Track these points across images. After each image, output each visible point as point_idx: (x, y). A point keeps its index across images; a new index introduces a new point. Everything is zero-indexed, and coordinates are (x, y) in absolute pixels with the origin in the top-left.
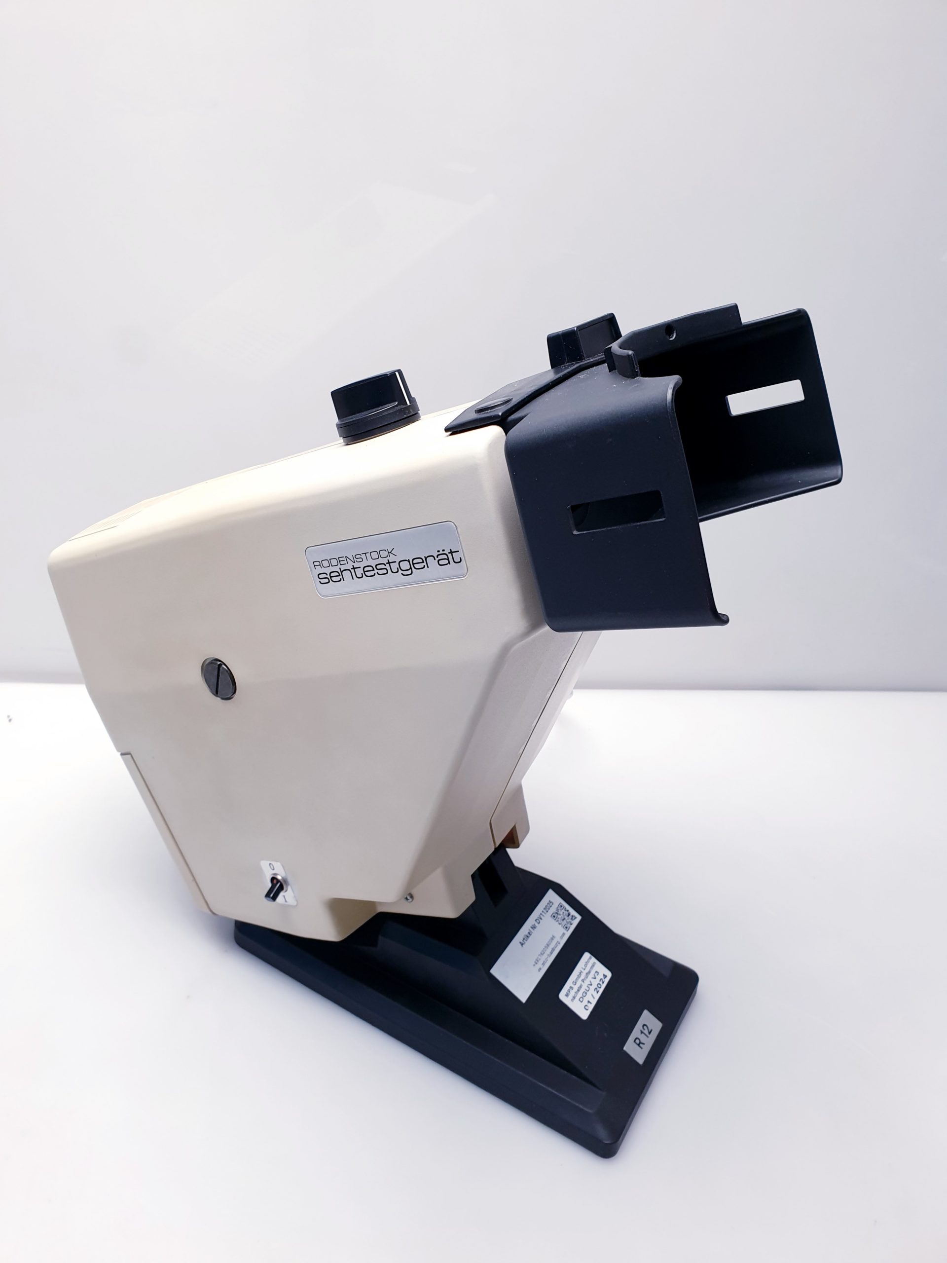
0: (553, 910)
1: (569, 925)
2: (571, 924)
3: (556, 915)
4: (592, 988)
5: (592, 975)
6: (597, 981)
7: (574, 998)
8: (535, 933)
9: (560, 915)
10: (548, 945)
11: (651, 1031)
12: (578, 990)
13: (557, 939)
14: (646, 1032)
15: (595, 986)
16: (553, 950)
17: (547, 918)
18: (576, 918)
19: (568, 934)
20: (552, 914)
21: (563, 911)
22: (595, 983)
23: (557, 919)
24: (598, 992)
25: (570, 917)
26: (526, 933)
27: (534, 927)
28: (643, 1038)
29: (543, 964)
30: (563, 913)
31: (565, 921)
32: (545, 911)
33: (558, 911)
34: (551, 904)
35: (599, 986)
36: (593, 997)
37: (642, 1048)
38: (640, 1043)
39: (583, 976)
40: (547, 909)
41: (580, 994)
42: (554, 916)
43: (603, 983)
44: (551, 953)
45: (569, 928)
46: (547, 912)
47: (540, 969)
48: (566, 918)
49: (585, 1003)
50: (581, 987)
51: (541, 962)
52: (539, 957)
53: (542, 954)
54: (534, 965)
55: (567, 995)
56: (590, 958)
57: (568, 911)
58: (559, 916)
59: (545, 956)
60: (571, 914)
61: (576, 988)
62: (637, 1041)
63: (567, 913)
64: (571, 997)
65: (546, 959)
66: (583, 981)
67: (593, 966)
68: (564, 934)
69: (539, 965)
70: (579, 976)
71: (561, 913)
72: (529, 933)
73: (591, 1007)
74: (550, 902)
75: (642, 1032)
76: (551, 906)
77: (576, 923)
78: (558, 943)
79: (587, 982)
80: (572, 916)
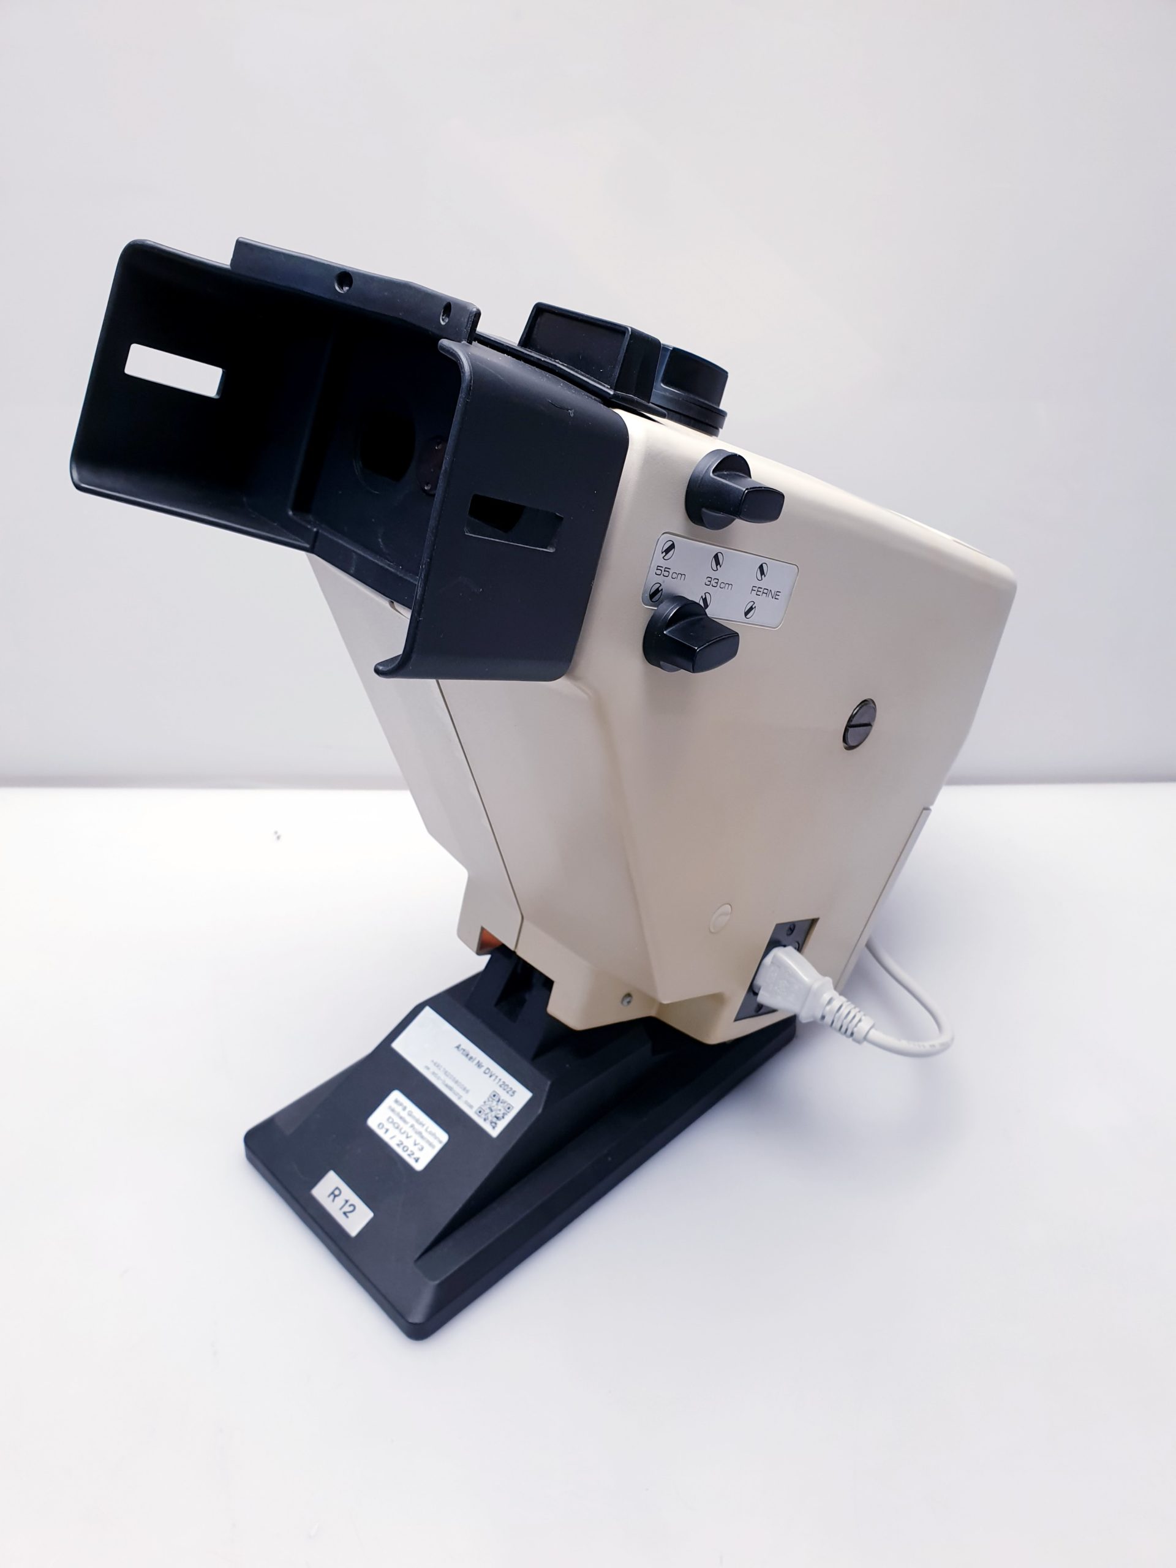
0: (504, 1095)
1: (483, 1116)
2: (485, 1120)
3: (496, 1099)
4: (403, 1138)
5: (419, 1140)
6: (412, 1148)
7: (393, 1110)
8: (472, 1065)
9: (497, 1105)
10: (456, 1082)
11: (347, 1217)
12: (401, 1118)
13: (465, 1097)
14: (347, 1209)
15: (407, 1142)
16: (451, 1089)
17: (491, 1086)
18: (494, 1128)
19: (471, 1113)
20: (498, 1094)
21: (503, 1111)
22: (409, 1143)
23: (491, 1099)
24: (398, 1145)
25: (495, 1120)
26: (471, 1054)
27: (479, 1065)
28: (340, 1201)
29: (434, 1073)
30: (500, 1110)
31: (488, 1111)
32: (501, 1083)
33: (502, 1103)
34: (511, 1093)
35: (406, 1149)
36: (391, 1138)
37: (329, 1196)
38: (335, 1196)
39: (418, 1127)
40: (504, 1086)
41: (397, 1120)
42: (494, 1096)
43: (409, 1155)
44: (447, 1086)
45: (479, 1116)
46: (501, 1086)
47: (428, 1068)
48: (494, 1114)
49: (387, 1125)
50: (405, 1122)
51: (437, 1071)
52: (442, 1069)
53: (446, 1073)
54: (433, 1061)
55: (396, 1101)
56: (440, 1142)
57: (503, 1117)
58: (495, 1103)
59: (443, 1077)
60: (498, 1122)
61: (404, 1114)
62: (337, 1192)
63: (500, 1116)
64: (395, 1106)
65: (439, 1078)
66: (412, 1126)
67: (431, 1145)
68: (471, 1107)
69: (433, 1068)
70: (417, 1121)
71: (499, 1107)
72: (471, 1058)
73: (380, 1133)
74: (514, 1092)
75: (347, 1201)
76: (508, 1092)
77: (486, 1127)
78: (460, 1098)
79: (411, 1132)
80: (496, 1124)
